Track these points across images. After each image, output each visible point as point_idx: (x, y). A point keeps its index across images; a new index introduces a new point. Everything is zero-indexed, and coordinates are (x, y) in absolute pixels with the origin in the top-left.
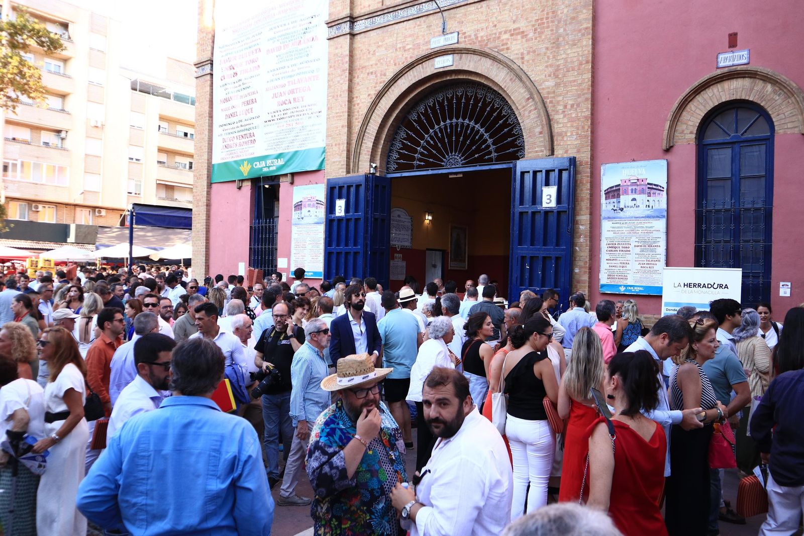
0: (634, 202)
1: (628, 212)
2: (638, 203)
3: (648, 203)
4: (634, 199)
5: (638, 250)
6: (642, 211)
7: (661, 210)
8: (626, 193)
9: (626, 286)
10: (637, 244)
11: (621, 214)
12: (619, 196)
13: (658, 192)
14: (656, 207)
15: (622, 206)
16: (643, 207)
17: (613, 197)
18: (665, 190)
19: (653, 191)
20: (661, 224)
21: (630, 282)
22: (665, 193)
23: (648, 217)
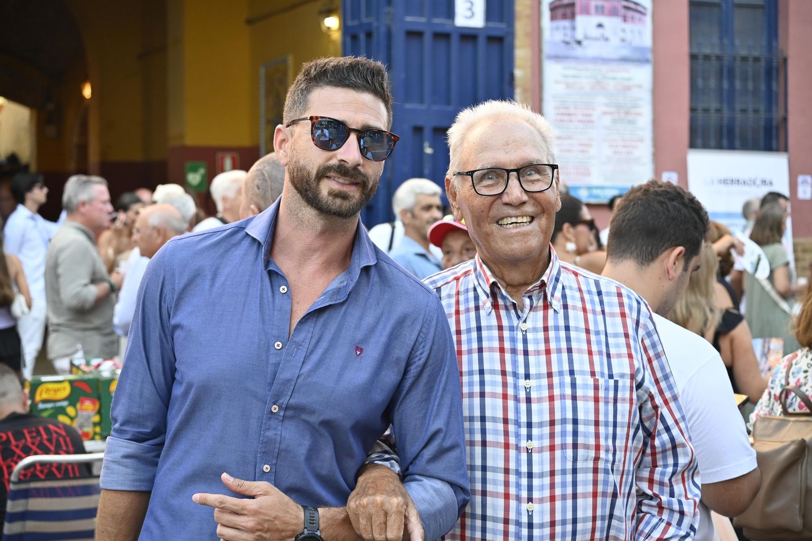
0: (600, 31)
1: (591, 49)
2: (607, 32)
3: (622, 35)
4: (600, 26)
5: (607, 120)
6: (613, 49)
7: (641, 50)
8: (586, 11)
9: (589, 188)
10: (606, 109)
11: (578, 51)
12: (573, 16)
13: (637, 15)
14: (637, 42)
15: (579, 36)
16: (615, 41)
17: (564, 17)
18: (649, 12)
19: (630, 14)
20: (643, 75)
21: (595, 179)
22: (648, 19)
23: (625, 60)
